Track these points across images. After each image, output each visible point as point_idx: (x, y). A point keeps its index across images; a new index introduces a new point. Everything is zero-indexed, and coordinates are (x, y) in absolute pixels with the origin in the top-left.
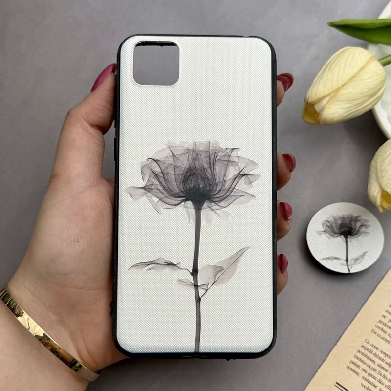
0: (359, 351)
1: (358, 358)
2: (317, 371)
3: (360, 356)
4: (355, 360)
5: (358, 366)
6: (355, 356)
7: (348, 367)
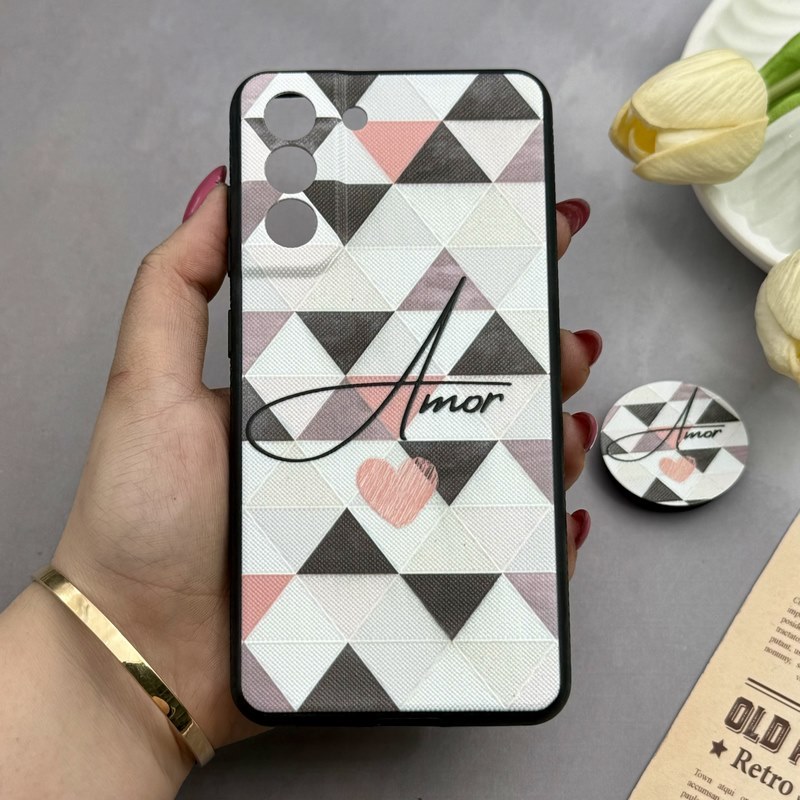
0: (785, 620)
1: (784, 633)
2: (708, 662)
3: (787, 628)
4: (779, 636)
5: (787, 647)
6: (779, 630)
7: (768, 650)
